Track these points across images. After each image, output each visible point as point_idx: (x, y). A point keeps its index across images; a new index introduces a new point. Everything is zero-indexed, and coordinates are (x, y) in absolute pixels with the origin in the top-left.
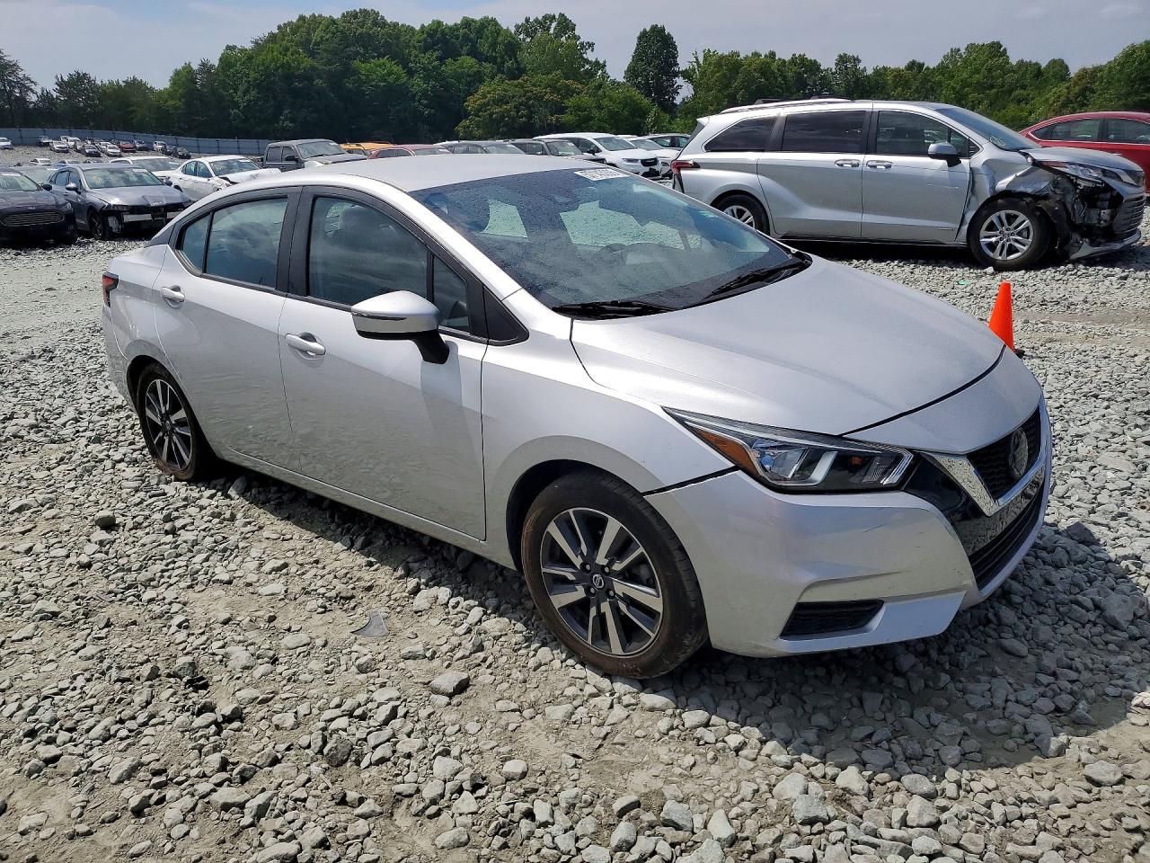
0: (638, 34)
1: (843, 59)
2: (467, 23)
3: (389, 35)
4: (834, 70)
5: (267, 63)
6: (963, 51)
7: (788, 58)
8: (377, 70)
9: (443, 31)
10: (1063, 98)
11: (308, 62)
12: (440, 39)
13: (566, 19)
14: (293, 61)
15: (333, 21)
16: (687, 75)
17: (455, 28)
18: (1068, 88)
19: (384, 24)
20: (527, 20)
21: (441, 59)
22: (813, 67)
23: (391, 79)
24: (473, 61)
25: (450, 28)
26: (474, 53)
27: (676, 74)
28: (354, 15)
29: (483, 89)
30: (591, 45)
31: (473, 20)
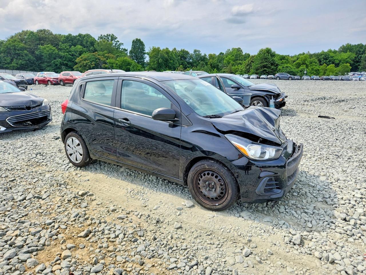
0: (132, 41)
1: (195, 51)
2: (80, 35)
3: (53, 38)
4: (193, 54)
5: (7, 45)
6: (231, 50)
7: (180, 50)
8: (46, 48)
9: (71, 37)
10: (247, 64)
11: (22, 45)
12: (70, 40)
13: (114, 36)
14: (16, 44)
15: (32, 33)
16: (148, 54)
17: (76, 36)
18: (248, 61)
19: (51, 34)
20: (101, 35)
21: (70, 46)
22: (187, 53)
23: (50, 51)
24: (81, 47)
25: (74, 36)
26: (81, 45)
27: (145, 53)
28: (41, 31)
29: (82, 56)
30: (123, 44)
31: (82, 35)
